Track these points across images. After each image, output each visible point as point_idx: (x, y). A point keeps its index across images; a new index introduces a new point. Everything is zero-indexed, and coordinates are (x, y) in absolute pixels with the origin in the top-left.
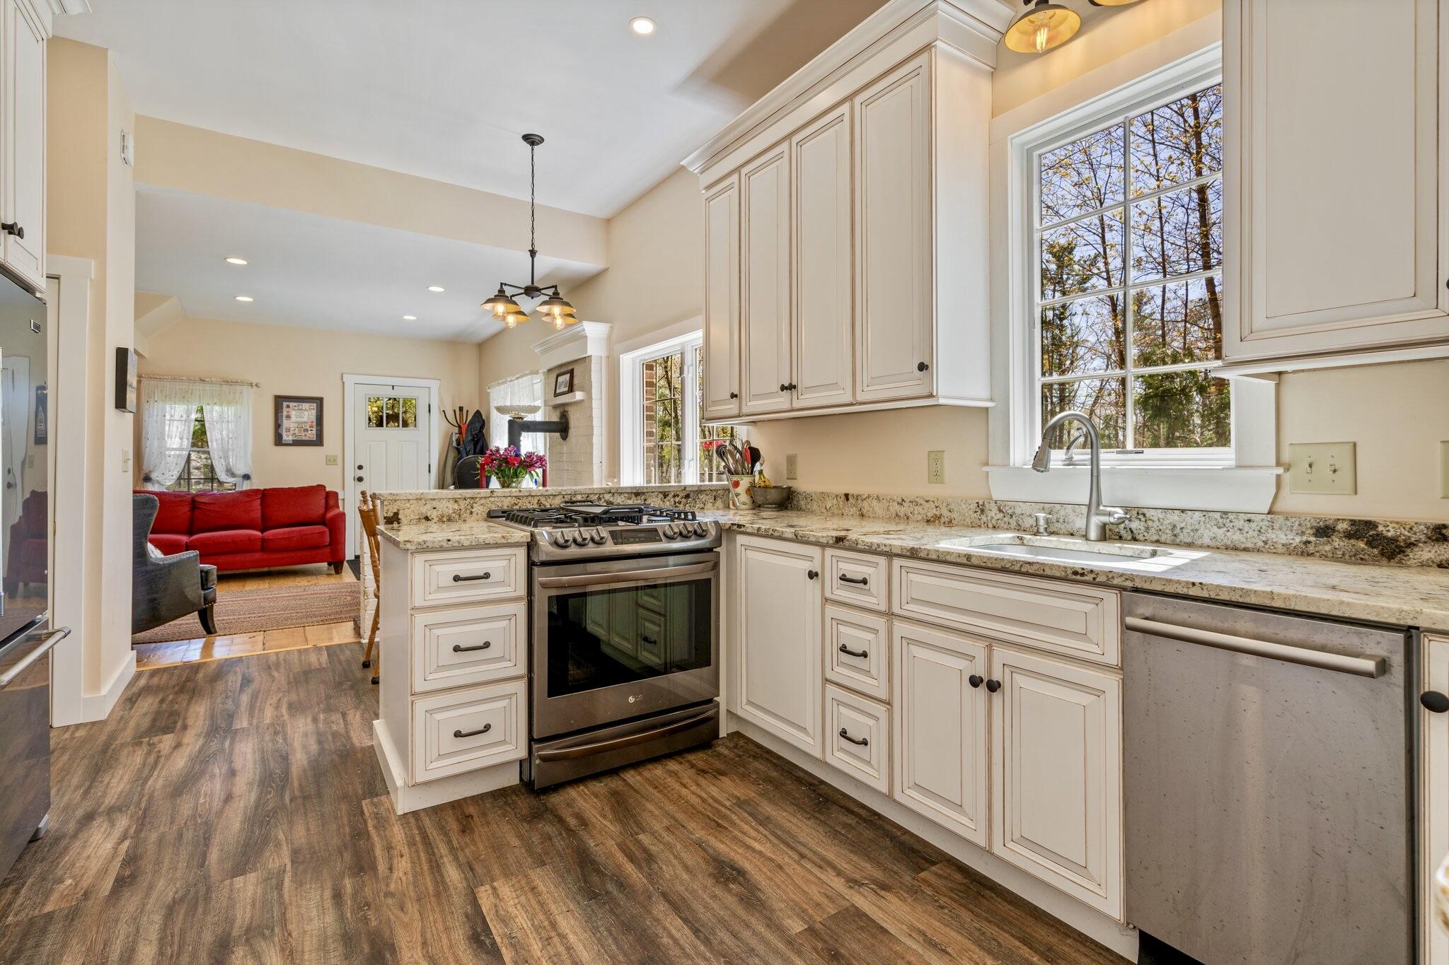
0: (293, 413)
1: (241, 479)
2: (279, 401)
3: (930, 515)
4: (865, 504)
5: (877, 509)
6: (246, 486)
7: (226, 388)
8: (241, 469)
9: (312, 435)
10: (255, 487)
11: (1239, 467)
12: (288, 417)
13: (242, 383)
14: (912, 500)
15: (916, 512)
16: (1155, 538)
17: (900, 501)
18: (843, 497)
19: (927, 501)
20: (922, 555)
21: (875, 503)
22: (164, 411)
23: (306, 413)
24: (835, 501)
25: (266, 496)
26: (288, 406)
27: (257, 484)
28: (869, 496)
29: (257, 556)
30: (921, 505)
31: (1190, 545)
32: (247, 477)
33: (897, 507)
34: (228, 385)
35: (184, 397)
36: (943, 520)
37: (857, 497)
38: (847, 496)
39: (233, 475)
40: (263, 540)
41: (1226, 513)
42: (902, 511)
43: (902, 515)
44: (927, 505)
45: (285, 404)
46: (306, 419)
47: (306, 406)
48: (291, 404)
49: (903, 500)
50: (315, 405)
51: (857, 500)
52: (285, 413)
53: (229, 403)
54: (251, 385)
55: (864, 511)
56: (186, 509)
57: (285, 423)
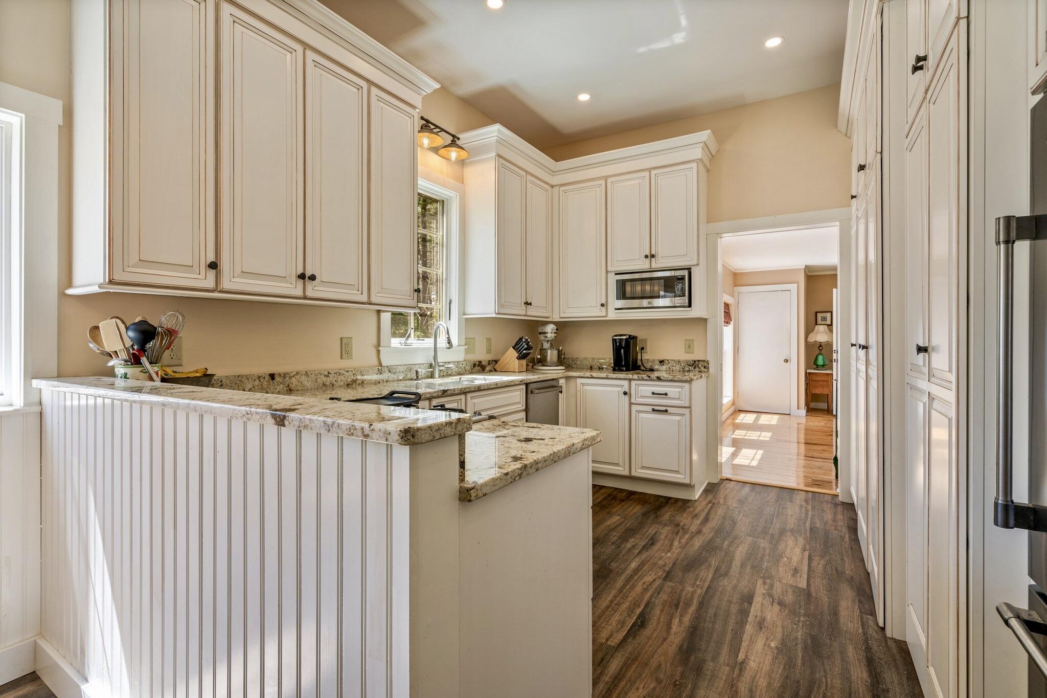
3: (349, 380)
4: (294, 380)
5: (305, 383)
11: (459, 345)
14: (336, 371)
15: (339, 380)
16: (442, 375)
17: (326, 373)
18: (267, 378)
19: (347, 372)
20: (482, 388)
21: (303, 377)
24: (257, 382)
28: (297, 373)
30: (343, 374)
31: (451, 375)
33: (324, 379)
36: (358, 382)
37: (285, 375)
38: (272, 376)
41: (458, 362)
42: (328, 381)
43: (328, 384)
44: (347, 374)
49: (329, 373)
51: (285, 377)
55: (292, 387)
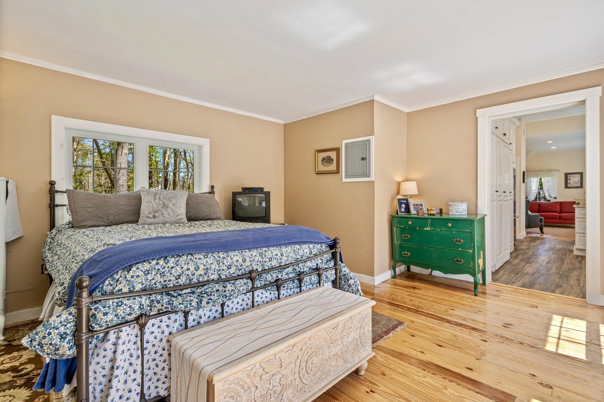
0: (571, 178)
1: (553, 199)
2: (566, 175)
6: (555, 201)
7: (549, 172)
8: (553, 196)
9: (579, 185)
10: (558, 201)
12: (570, 179)
13: (554, 170)
22: (531, 179)
23: (576, 178)
25: (561, 203)
26: (570, 176)
27: (559, 200)
29: (558, 220)
32: (555, 198)
34: (549, 171)
35: (536, 176)
39: (551, 197)
40: (560, 216)
45: (568, 175)
46: (576, 180)
47: (576, 175)
48: (571, 175)
50: (580, 175)
52: (568, 178)
53: (550, 177)
54: (557, 170)
56: (537, 206)
57: (569, 181)
